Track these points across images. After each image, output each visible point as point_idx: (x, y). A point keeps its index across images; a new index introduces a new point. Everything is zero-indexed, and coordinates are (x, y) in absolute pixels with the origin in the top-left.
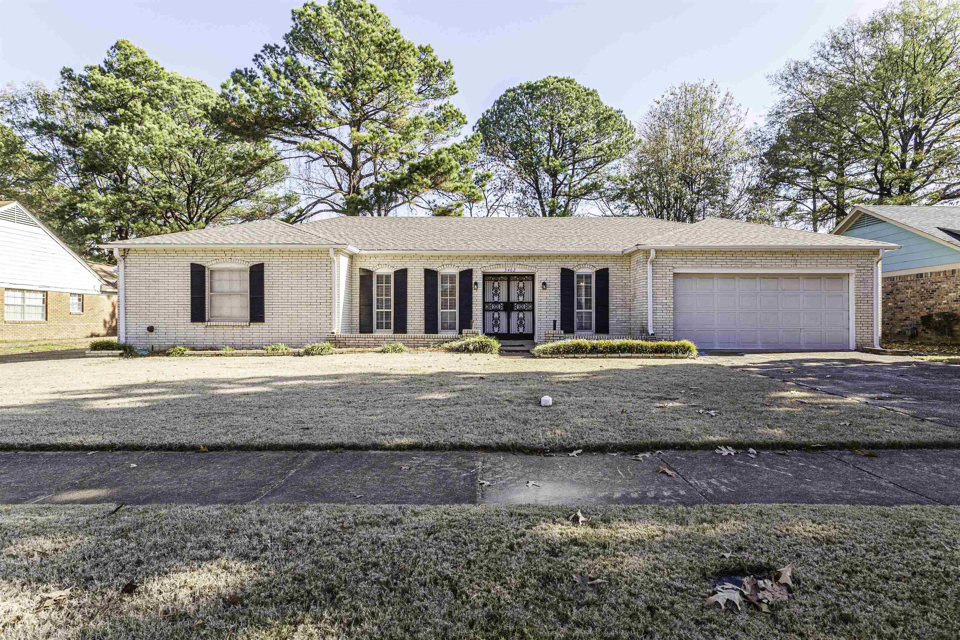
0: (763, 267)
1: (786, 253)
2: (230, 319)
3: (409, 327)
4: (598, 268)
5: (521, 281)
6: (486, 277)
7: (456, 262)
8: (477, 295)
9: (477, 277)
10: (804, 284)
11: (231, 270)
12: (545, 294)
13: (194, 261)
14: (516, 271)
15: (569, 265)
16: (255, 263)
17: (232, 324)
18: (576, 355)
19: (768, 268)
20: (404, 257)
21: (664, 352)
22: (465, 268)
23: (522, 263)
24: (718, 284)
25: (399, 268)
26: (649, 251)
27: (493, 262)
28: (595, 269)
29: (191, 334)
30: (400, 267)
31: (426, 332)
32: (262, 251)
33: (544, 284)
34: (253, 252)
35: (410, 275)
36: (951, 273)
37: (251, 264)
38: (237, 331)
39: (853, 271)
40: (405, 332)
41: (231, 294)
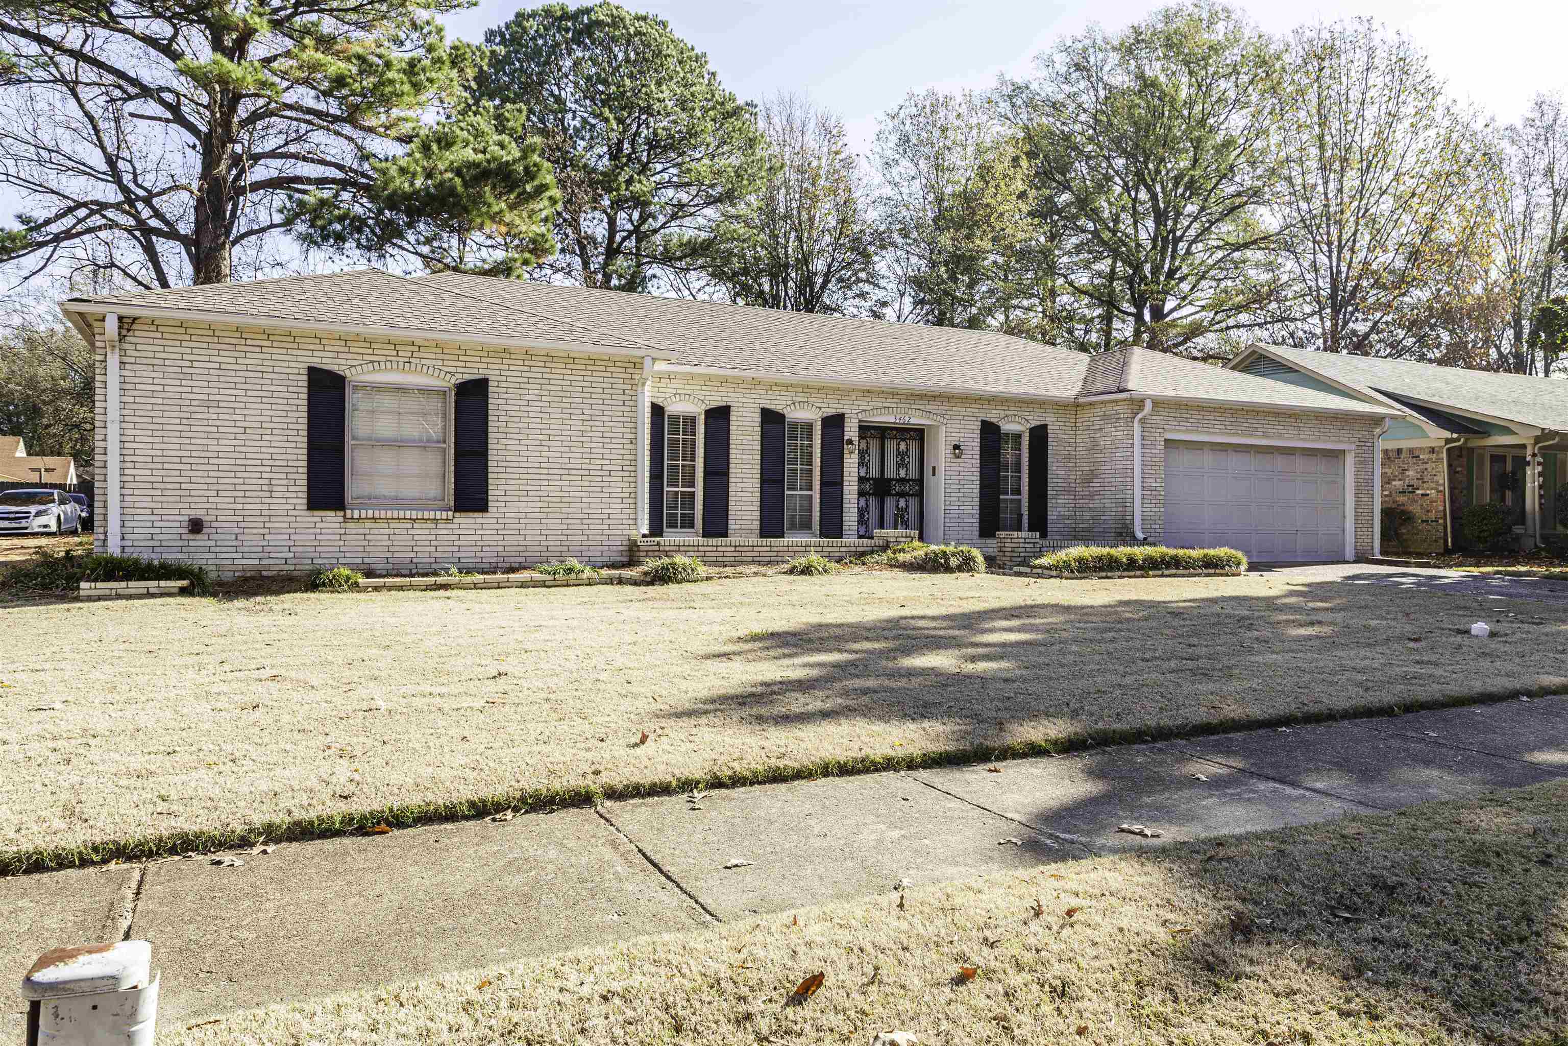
0: (1265, 435)
1: (1290, 416)
2: (398, 503)
3: (732, 525)
4: (1034, 423)
5: (904, 440)
6: (865, 430)
7: (815, 399)
8: (851, 463)
9: (851, 431)
10: (1300, 463)
11: (399, 390)
12: (958, 466)
13: (316, 362)
14: (913, 421)
15: (993, 416)
16: (467, 377)
17: (414, 514)
18: (1109, 574)
19: (1272, 438)
20: (724, 381)
21: (1216, 566)
22: (831, 412)
23: (922, 407)
24: (1208, 459)
25: (714, 404)
26: (1142, 401)
27: (878, 403)
28: (1028, 426)
29: (305, 538)
30: (716, 401)
31: (763, 534)
32: (486, 352)
33: (956, 447)
34: (462, 351)
35: (735, 418)
36: (1395, 454)
37: (459, 378)
38: (422, 532)
39: (1353, 447)
40: (725, 534)
41: (398, 444)
